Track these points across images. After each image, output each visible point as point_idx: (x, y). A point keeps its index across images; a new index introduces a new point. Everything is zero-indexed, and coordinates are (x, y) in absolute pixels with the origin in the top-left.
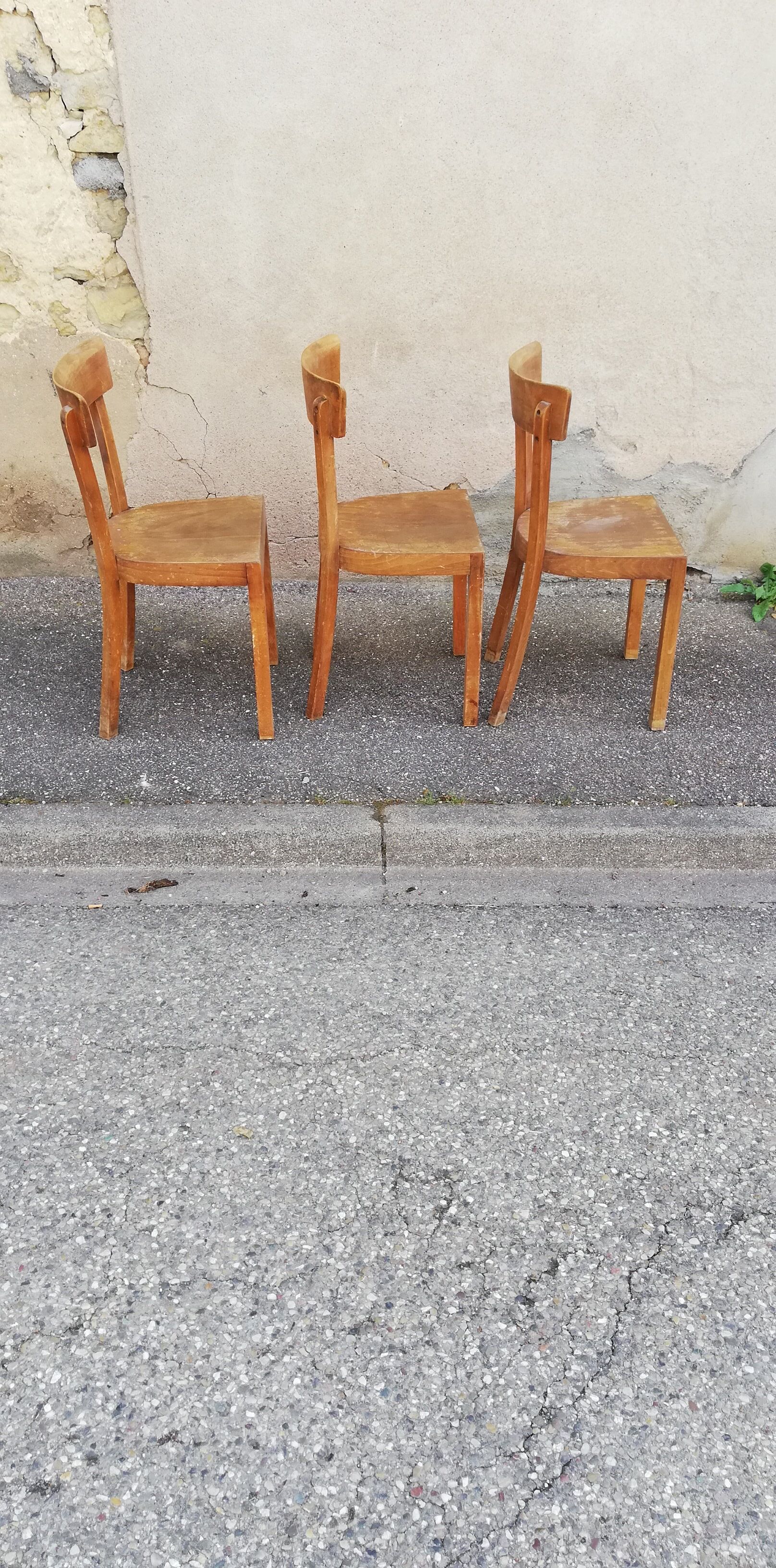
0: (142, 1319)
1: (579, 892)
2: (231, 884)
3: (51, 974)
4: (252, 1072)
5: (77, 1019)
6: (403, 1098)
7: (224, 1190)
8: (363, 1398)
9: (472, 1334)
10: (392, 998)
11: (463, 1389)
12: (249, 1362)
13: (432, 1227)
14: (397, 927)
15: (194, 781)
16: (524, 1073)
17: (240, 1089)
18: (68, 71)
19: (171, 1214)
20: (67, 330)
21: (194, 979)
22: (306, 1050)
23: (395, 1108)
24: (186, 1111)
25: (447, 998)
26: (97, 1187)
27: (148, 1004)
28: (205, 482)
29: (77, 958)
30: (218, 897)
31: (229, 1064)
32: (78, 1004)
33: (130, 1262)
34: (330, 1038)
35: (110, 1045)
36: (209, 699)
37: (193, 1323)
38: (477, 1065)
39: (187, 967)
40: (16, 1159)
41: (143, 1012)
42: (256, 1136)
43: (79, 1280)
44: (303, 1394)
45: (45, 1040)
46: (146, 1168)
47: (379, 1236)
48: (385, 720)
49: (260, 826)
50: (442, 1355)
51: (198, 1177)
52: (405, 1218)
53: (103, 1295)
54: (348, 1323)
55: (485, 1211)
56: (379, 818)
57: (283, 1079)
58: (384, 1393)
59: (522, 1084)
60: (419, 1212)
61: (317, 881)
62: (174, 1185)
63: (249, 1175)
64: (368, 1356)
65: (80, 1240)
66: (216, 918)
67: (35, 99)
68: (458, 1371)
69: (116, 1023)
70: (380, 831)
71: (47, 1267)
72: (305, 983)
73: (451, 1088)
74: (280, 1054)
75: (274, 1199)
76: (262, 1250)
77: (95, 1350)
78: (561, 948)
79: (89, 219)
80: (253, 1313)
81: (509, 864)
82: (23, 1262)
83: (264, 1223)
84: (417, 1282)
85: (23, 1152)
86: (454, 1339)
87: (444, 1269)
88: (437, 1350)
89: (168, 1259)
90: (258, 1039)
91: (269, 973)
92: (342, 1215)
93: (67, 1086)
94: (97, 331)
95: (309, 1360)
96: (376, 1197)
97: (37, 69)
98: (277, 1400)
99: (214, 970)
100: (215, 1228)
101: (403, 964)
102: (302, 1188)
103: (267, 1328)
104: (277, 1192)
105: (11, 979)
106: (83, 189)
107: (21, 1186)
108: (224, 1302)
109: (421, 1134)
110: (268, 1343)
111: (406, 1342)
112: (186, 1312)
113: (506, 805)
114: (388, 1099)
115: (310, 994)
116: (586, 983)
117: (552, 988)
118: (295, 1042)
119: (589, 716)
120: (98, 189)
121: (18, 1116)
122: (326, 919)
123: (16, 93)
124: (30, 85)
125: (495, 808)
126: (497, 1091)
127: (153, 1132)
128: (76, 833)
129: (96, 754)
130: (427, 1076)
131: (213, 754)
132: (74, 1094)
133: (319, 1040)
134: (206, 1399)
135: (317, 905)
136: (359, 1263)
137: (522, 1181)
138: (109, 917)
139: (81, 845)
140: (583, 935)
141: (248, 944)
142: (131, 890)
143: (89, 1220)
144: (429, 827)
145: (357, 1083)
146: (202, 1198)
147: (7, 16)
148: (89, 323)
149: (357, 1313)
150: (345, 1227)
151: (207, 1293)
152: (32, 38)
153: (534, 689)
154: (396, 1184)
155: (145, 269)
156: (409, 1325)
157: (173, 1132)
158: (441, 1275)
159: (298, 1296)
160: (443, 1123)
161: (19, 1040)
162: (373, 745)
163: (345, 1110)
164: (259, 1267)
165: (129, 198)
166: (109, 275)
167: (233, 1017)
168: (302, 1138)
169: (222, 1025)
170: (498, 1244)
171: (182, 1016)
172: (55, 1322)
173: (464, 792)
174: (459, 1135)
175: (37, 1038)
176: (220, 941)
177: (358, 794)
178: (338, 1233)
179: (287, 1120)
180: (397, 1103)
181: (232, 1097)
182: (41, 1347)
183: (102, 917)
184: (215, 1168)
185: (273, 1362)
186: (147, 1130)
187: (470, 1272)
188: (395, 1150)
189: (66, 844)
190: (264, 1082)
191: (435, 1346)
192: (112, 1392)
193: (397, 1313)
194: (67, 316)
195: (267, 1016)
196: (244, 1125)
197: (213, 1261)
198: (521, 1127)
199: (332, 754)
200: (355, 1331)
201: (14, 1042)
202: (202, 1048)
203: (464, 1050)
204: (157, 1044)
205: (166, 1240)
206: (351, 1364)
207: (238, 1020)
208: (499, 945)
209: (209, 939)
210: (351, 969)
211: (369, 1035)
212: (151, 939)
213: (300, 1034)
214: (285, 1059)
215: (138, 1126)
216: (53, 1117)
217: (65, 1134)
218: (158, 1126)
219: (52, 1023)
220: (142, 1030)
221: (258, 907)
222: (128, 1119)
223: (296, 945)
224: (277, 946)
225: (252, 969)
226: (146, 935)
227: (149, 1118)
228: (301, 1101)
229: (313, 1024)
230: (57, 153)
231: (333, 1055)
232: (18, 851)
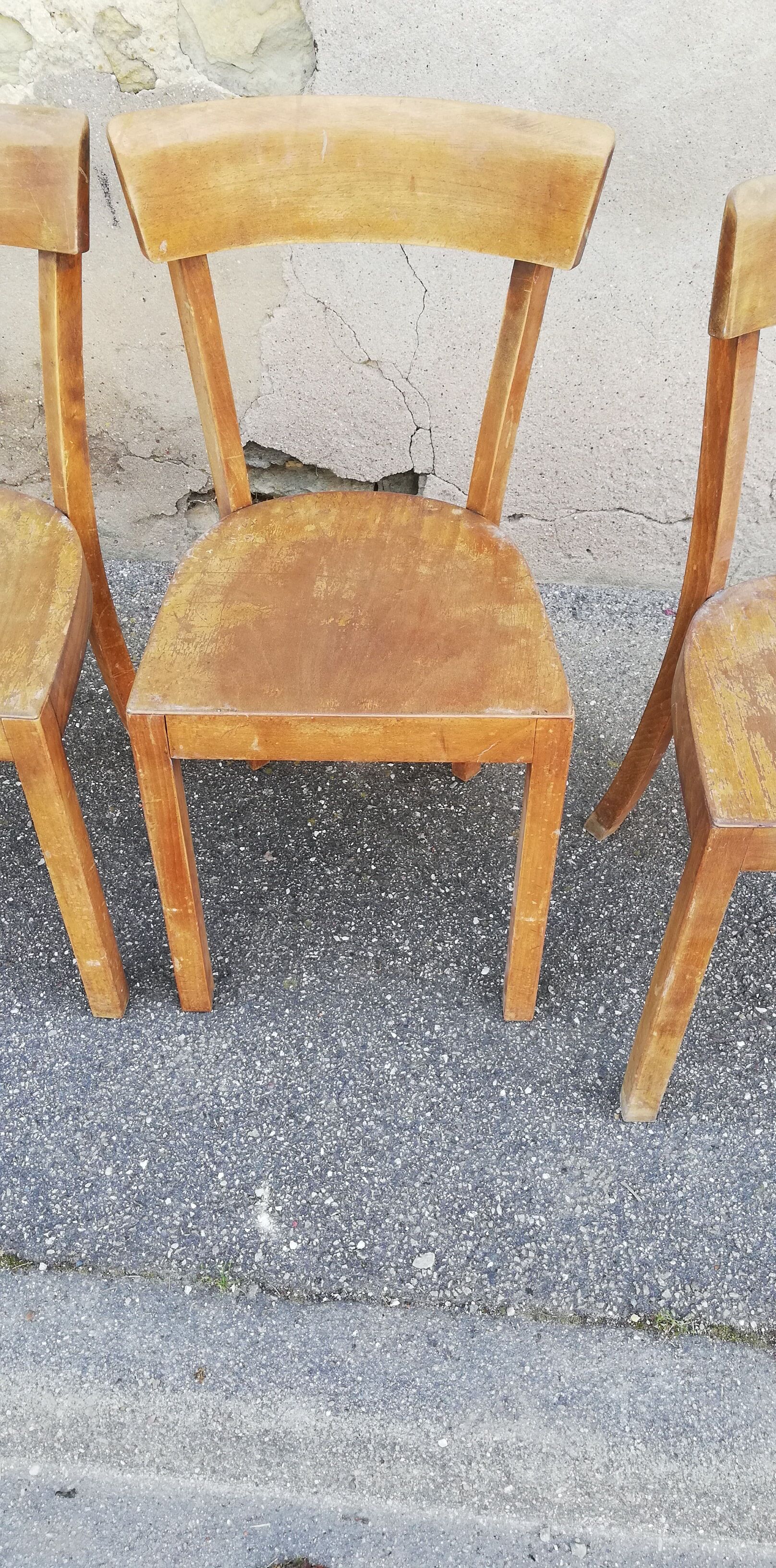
20: (136, 78)
28: (413, 407)
36: (405, 924)
94: (200, 79)
139: (115, 1427)
148: (182, 61)
189: (80, 1421)
194: (134, 44)
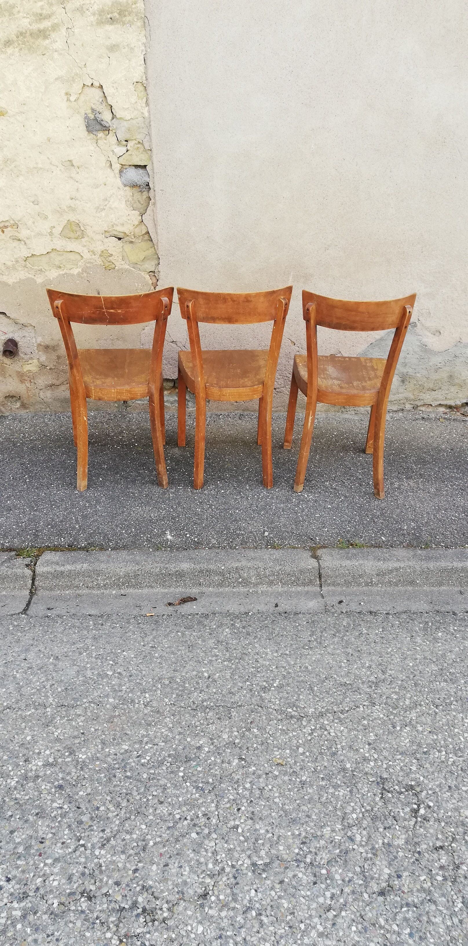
0: (246, 888)
1: (444, 603)
2: (229, 600)
3: (135, 659)
4: (275, 722)
5: (158, 688)
6: (373, 738)
7: (277, 800)
8: (398, 939)
9: (456, 894)
10: (349, 673)
11: (459, 931)
12: (320, 916)
13: (412, 823)
14: (340, 626)
15: (198, 535)
16: (444, 720)
18: (121, 118)
19: (247, 817)
20: (110, 266)
21: (224, 661)
22: (304, 708)
23: (369, 744)
24: (240, 748)
25: (384, 672)
26: (197, 800)
27: (200, 677)
29: (149, 648)
30: (224, 608)
31: (260, 717)
32: (156, 678)
33: (229, 850)
34: (318, 699)
35: (182, 705)
37: (278, 890)
38: (413, 715)
39: (218, 654)
40: (141, 781)
41: (198, 683)
42: (288, 764)
43: (199, 863)
44: (360, 937)
45: (142, 702)
46: (224, 786)
47: (381, 830)
48: (306, 496)
49: (244, 563)
50: (441, 908)
51: (258, 792)
52: (394, 817)
53: (217, 873)
54: (376, 889)
55: (442, 811)
56: (315, 557)
57: (296, 726)
58: (411, 935)
59: (444, 728)
60: (401, 813)
61: (281, 597)
62: (244, 797)
63: (289, 790)
64: (394, 910)
65: (194, 835)
66: (227, 621)
67: (101, 135)
68: (453, 919)
69: (183, 691)
70: (318, 565)
71: (177, 854)
72: (293, 663)
73: (401, 730)
74: (290, 710)
75: (309, 806)
76: (310, 840)
77: (221, 910)
78: (444, 639)
79: (127, 203)
80: (315, 883)
81: (397, 586)
82: (162, 851)
83: (307, 822)
84: (412, 860)
85: (145, 777)
86: (445, 898)
87: (427, 851)
88: (436, 906)
89: (252, 847)
90: (274, 700)
92: (355, 816)
93: (163, 733)
94: (128, 267)
95: (358, 914)
96: (372, 803)
97: (102, 118)
98: (345, 942)
99: (235, 655)
100: (277, 826)
101: (350, 651)
102: (325, 798)
103: (326, 893)
104: (310, 800)
105: (111, 662)
106: (125, 185)
107: (148, 800)
108: (294, 876)
109: (390, 761)
110: (329, 903)
111: (416, 900)
112: (272, 883)
113: (391, 548)
114: (364, 739)
115: (298, 670)
116: (465, 661)
117: (446, 665)
118: (297, 702)
119: (429, 493)
120: (134, 186)
121: (136, 753)
122: (295, 622)
123: (89, 131)
124: (98, 127)
125: (385, 550)
126: (430, 732)
127: (223, 762)
128: (133, 568)
129: (137, 519)
130: (384, 723)
131: (207, 518)
132: (168, 737)
133: (312, 700)
134: (299, 942)
135: (286, 613)
136: (373, 848)
137: (460, 791)
138: (161, 621)
140: (454, 630)
141: (251, 638)
142: (170, 604)
143: (196, 821)
144: (347, 563)
145: (342, 728)
146: (264, 806)
147: (88, 88)
148: (123, 262)
149: (380, 881)
150: (358, 823)
151: (282, 870)
152: (101, 100)
153: (391, 476)
154: (382, 795)
155: (159, 231)
156: (415, 889)
157: (236, 762)
158: (426, 854)
159: (340, 871)
160: (402, 754)
161: (125, 702)
162: (302, 512)
163: (339, 746)
164: (311, 852)
165: (152, 191)
166: (137, 235)
167: (254, 686)
168: (317, 764)
169: (249, 691)
170: (456, 833)
171: (223, 686)
172: (191, 892)
173: (363, 540)
174: (414, 761)
175: (137, 701)
176: (233, 637)
177: (299, 542)
178: (355, 828)
179: (304, 753)
180: (370, 741)
181: (266, 738)
182: (186, 909)
183: (157, 622)
184: (267, 785)
185: (335, 916)
186: (219, 761)
187: (443, 852)
188: (376, 772)
189: (127, 575)
190: (284, 728)
191: (435, 902)
192: (239, 939)
193: (405, 881)
194: (111, 258)
195: (275, 685)
196: (278, 757)
197: (281, 848)
198: (451, 756)
199: (279, 517)
200: (382, 893)
202: (240, 706)
203: (403, 706)
204: (212, 704)
205: (248, 834)
206: (385, 916)
207: (258, 688)
208: (406, 637)
209: (226, 635)
210: (319, 654)
211: (342, 697)
212: (190, 636)
213: (299, 697)
214: (293, 713)
215: (213, 759)
216: (158, 753)
217: (168, 764)
218: (225, 759)
219: (144, 691)
220: (200, 695)
221: (250, 614)
222: (205, 754)
223: (281, 639)
224: (269, 639)
225: (258, 654)
226: (187, 633)
227: (219, 753)
228: (310, 740)
229: (305, 690)
230: (111, 165)
231: (323, 710)
232: (98, 580)
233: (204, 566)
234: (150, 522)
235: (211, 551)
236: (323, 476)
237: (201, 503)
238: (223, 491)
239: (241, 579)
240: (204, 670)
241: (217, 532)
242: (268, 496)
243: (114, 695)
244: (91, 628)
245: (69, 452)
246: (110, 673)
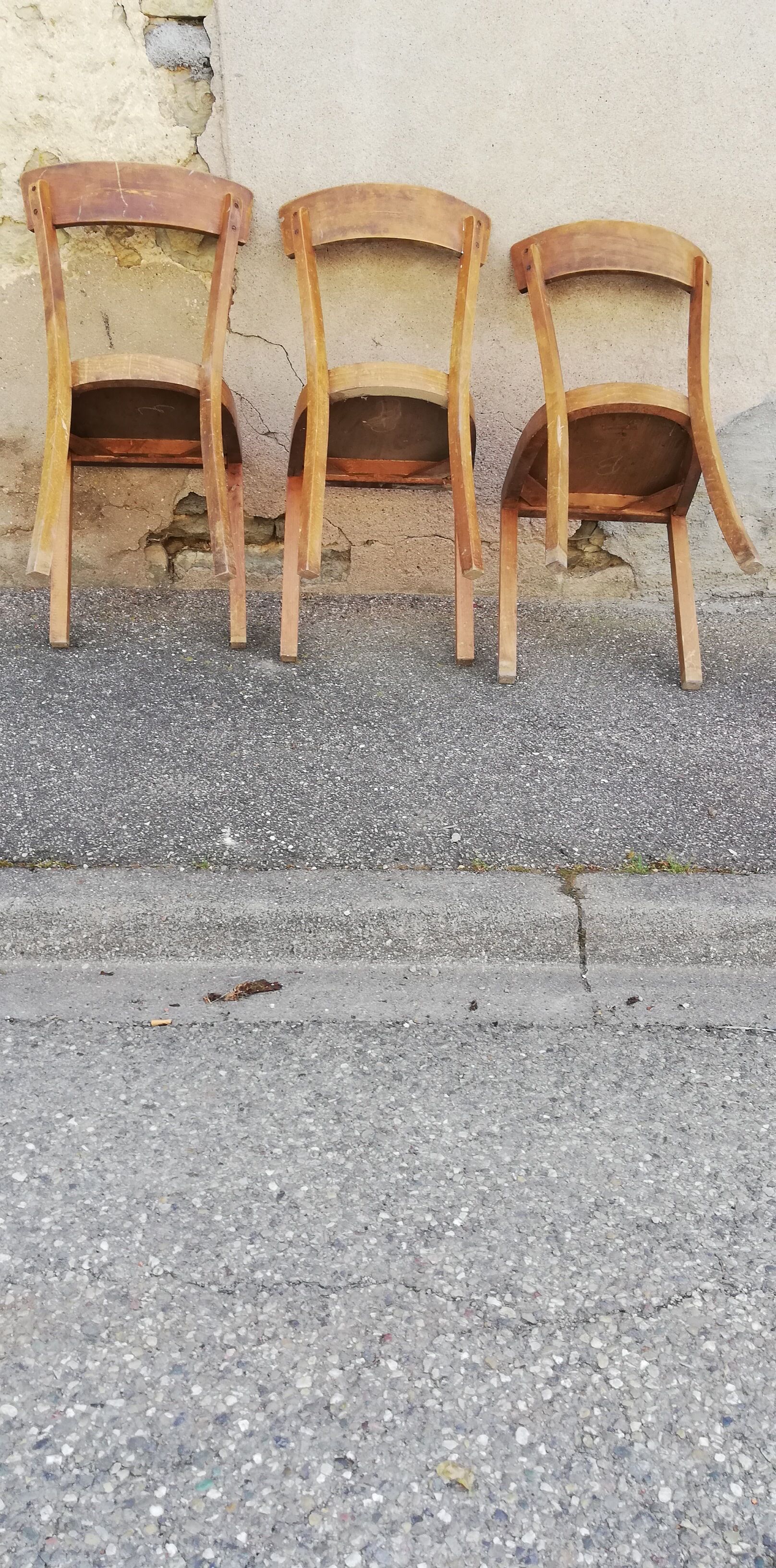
2: (360, 989)
3: (94, 1139)
4: (452, 1337)
5: (139, 1225)
6: (735, 1399)
10: (659, 1191)
14: (631, 1062)
15: (297, 837)
17: (436, 1374)
20: (129, 259)
21: (328, 1150)
22: (537, 1294)
23: (726, 1421)
24: (343, 1423)
25: (753, 1193)
27: (256, 1195)
29: (137, 1109)
30: (344, 1009)
31: (409, 1320)
32: (140, 1195)
34: (574, 1269)
35: (196, 1276)
39: (312, 1128)
40: (31, 1534)
41: (248, 1212)
42: (481, 1484)
45: (86, 1266)
48: (551, 758)
49: (398, 902)
56: (569, 891)
57: (510, 1354)
61: (486, 984)
66: (346, 1042)
69: (204, 1234)
70: (576, 911)
72: (507, 1159)
74: (494, 1301)
79: (163, 107)
81: (771, 963)
85: (45, 1518)
90: (450, 1269)
91: (446, 1140)
93: (125, 1365)
94: (167, 261)
99: (357, 1133)
101: (659, 1128)
105: (31, 1146)
106: (157, 65)
113: (753, 875)
114: (709, 1402)
115: (522, 1180)
118: (516, 1276)
120: (177, 66)
121: (36, 1431)
122: (517, 1048)
125: (738, 879)
127: (287, 1471)
128: (133, 910)
129: (160, 801)
131: (321, 802)
132: (138, 1381)
133: (556, 1271)
135: (496, 1024)
138: (183, 1040)
139: (140, 928)
141: (402, 1088)
142: (213, 997)
144: (649, 906)
145: (644, 1364)
157: (325, 1472)
161: (40, 1266)
162: (542, 791)
163: (636, 1426)
165: (216, 77)
167: (400, 1223)
168: (570, 1489)
169: (384, 1239)
171: (314, 1221)
173: (685, 856)
175: (72, 1263)
176: (358, 1083)
177: (533, 857)
179: (532, 1446)
180: (727, 1410)
181: (423, 1393)
183: (172, 1040)
188: (752, 1520)
189: (117, 926)
190: (476, 1359)
194: (130, 239)
195: (457, 1222)
196: (454, 1457)
199: (486, 802)
201: (32, 1270)
202: (356, 1285)
204: (278, 1277)
207: (411, 1230)
209: (342, 1079)
210: (578, 1135)
211: (640, 1263)
212: (250, 1078)
213: (521, 1259)
214: (504, 1311)
215: (258, 1458)
216: (100, 1434)
217: (124, 1475)
218: (296, 1459)
219: (98, 1233)
220: (249, 1247)
221: (406, 1025)
222: (239, 1442)
223: (479, 1091)
224: (450, 1093)
225: (417, 1133)
226: (241, 1070)
227: (278, 1439)
228: (550, 1402)
229: (538, 1239)
230: (125, 16)
231: (587, 1304)
232: (47, 936)
233: (302, 908)
234: (190, 807)
235: (323, 873)
236: (590, 719)
237: (310, 769)
238: (362, 746)
239: (389, 942)
240: (269, 1173)
241: (342, 831)
242: (465, 757)
243: (15, 1242)
244: (5, 1052)
245: (36, 663)
246: (19, 1177)
